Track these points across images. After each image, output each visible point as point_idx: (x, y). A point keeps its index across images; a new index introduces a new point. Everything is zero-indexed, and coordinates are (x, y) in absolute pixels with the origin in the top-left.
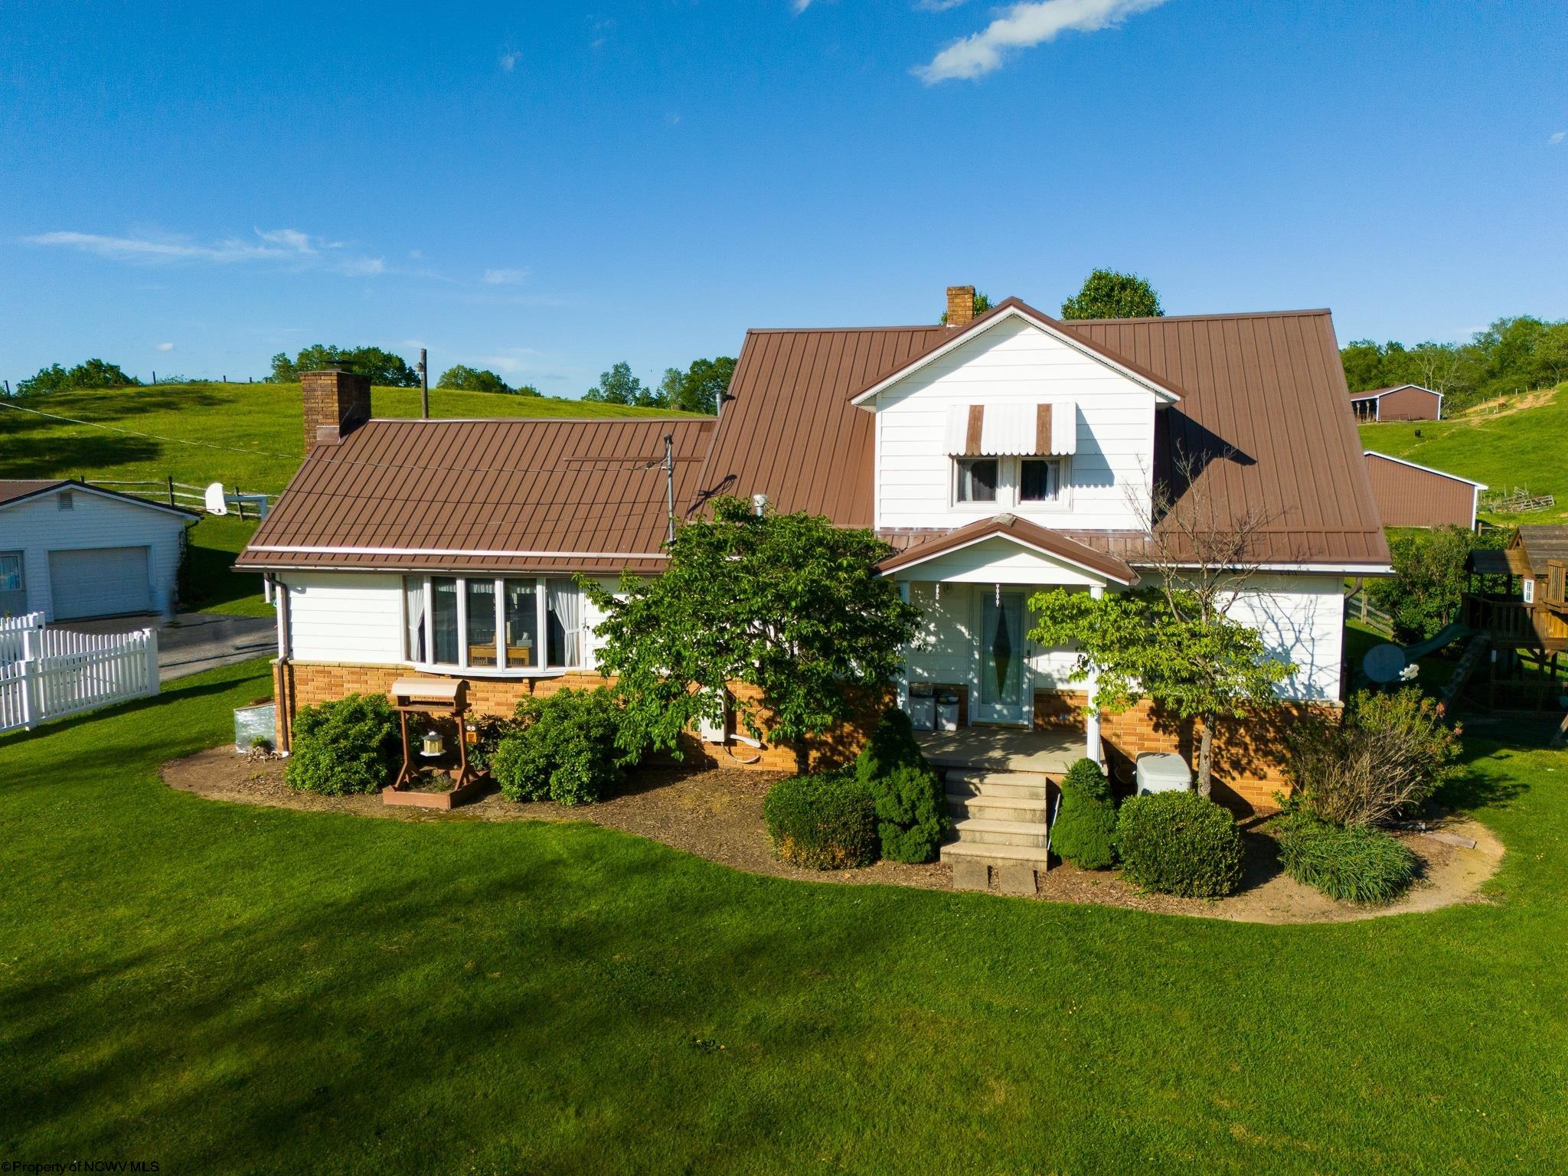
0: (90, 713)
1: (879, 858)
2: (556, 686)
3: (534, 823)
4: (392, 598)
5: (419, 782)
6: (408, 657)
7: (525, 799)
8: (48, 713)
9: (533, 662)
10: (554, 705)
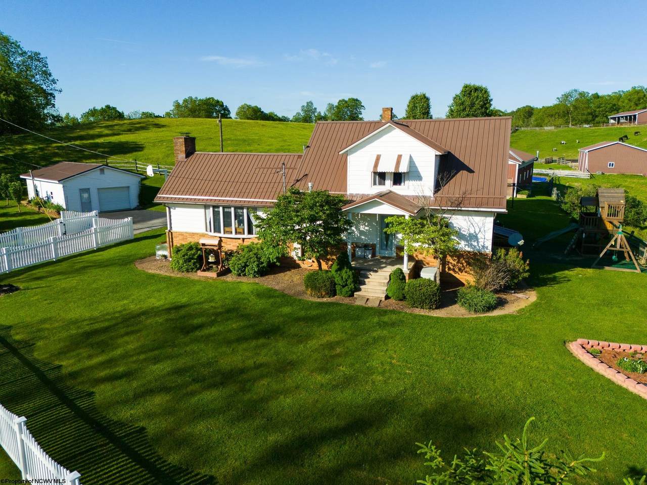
0: (113, 244)
1: (336, 295)
2: (251, 241)
3: (240, 282)
4: (201, 211)
5: (209, 269)
6: (207, 231)
7: (239, 275)
8: (101, 244)
9: (244, 234)
10: (248, 247)
